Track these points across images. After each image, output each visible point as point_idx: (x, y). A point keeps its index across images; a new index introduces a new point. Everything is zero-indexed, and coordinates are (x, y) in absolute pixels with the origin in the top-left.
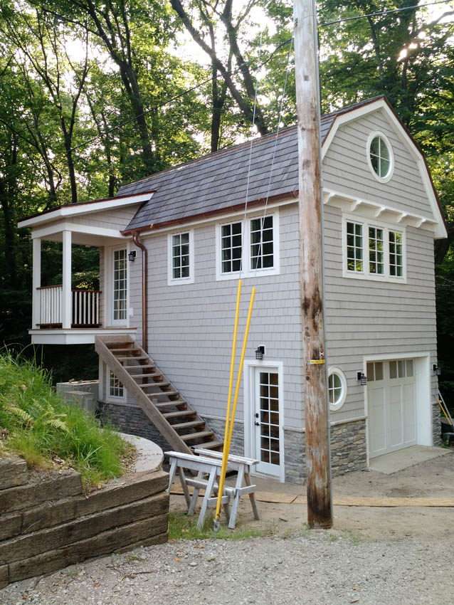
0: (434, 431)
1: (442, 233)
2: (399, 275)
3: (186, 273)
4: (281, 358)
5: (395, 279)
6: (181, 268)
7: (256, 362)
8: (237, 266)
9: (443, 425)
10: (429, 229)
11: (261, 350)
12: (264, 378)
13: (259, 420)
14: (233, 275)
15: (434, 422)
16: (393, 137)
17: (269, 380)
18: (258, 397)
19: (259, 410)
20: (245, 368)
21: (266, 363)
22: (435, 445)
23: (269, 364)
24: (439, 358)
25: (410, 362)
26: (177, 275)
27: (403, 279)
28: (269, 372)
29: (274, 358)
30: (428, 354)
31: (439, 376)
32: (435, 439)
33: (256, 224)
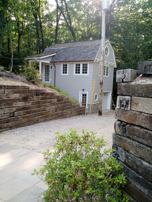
0: (111, 107)
1: (116, 67)
2: (108, 75)
3: (66, 73)
4: (88, 91)
5: (107, 76)
6: (65, 71)
7: (82, 92)
8: (79, 73)
9: (112, 106)
10: (113, 66)
11: (84, 89)
12: (83, 95)
13: (82, 103)
14: (78, 74)
15: (111, 105)
16: (109, 47)
17: (84, 96)
18: (82, 99)
19: (82, 101)
20: (80, 93)
21: (84, 92)
22: (111, 109)
23: (85, 92)
24: (113, 92)
25: (107, 93)
26: (63, 73)
27: (108, 76)
28: (84, 94)
29: (86, 91)
30: (111, 91)
31: (112, 96)
32: (111, 108)
33: (84, 65)
